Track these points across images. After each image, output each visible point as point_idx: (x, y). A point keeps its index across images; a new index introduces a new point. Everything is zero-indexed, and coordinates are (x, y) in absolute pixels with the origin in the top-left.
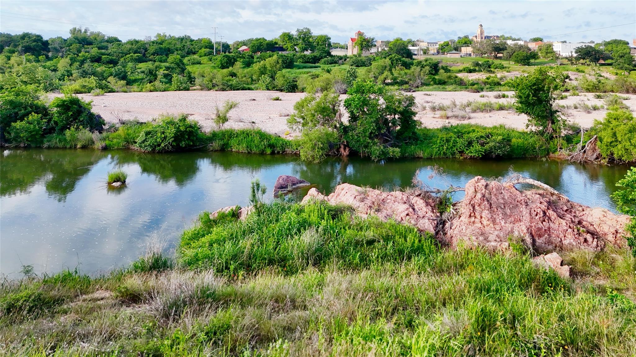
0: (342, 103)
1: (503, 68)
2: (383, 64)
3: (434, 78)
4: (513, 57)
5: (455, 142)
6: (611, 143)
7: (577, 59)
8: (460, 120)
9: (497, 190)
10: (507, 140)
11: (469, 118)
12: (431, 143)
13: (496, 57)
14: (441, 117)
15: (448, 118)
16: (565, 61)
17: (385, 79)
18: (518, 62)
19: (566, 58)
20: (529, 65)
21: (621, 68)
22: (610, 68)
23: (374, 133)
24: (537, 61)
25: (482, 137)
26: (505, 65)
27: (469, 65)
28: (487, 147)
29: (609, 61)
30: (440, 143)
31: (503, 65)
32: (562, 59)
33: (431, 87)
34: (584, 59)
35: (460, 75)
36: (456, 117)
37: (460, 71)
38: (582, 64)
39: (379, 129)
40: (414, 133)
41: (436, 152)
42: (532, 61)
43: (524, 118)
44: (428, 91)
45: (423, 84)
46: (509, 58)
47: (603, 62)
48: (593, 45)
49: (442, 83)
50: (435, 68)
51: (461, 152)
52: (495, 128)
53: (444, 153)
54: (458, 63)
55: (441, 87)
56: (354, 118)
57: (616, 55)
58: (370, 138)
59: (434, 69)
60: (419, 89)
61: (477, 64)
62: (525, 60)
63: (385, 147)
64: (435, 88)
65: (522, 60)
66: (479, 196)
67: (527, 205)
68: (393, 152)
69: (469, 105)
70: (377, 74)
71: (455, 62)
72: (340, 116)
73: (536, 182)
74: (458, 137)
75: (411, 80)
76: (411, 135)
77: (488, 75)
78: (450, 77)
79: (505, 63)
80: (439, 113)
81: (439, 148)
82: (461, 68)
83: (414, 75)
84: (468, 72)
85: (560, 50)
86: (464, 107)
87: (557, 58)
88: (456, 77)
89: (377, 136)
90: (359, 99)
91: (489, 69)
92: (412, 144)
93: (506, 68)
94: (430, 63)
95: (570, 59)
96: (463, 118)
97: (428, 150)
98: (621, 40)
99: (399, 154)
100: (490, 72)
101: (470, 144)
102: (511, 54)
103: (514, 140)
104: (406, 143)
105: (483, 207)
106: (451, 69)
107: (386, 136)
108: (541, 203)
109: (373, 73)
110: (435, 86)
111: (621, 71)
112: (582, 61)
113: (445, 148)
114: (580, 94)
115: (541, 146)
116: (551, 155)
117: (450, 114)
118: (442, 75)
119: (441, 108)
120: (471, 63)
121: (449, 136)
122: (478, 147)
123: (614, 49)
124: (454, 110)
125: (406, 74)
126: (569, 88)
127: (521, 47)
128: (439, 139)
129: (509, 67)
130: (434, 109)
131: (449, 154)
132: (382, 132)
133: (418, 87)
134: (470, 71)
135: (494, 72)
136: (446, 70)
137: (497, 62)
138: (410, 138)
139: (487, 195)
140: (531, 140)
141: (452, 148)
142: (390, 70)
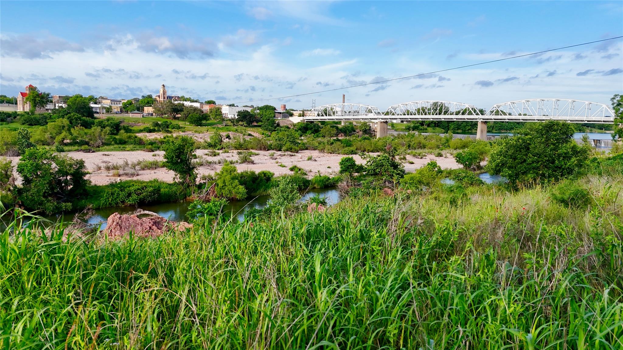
0: (15, 169)
1: (179, 128)
2: (60, 124)
3: (115, 138)
4: (188, 118)
5: (118, 194)
6: (223, 187)
7: (238, 121)
8: (130, 177)
9: (126, 219)
10: (157, 190)
11: (138, 175)
12: (99, 196)
13: (175, 118)
14: (114, 175)
15: (119, 176)
16: (229, 123)
17: (64, 139)
18: (192, 123)
19: (230, 120)
20: (201, 126)
21: (267, 129)
22: (260, 129)
23: (48, 192)
24: (208, 122)
25: (138, 189)
26: (181, 126)
27: (149, 125)
28: (141, 196)
29: (260, 124)
30: (106, 196)
31: (179, 126)
32: (226, 121)
33: (112, 147)
34: (242, 121)
35: (140, 135)
36: (127, 174)
37: (141, 131)
38: (241, 125)
39: (52, 189)
40: (85, 190)
41: (103, 204)
42: (204, 122)
43: (172, 173)
44: (108, 150)
45: (104, 144)
46: (184, 119)
47: (255, 124)
48: (249, 110)
49: (122, 142)
50: (117, 127)
51: (123, 202)
52: (151, 182)
53: (109, 203)
54: (139, 123)
55: (122, 146)
56: (27, 181)
57: (265, 118)
58: (44, 196)
59: (115, 128)
60: (100, 149)
61: (157, 125)
62: (198, 121)
63: (58, 203)
64: (116, 148)
65: (195, 121)
66: (115, 223)
67: (142, 224)
68: (66, 206)
69: (139, 163)
70: (54, 134)
71: (137, 121)
72: (14, 180)
73: (150, 212)
74: (121, 191)
75: (91, 140)
76: (82, 191)
77: (165, 135)
78: (130, 137)
79: (181, 124)
80: (112, 172)
81: (105, 200)
82: (142, 128)
83: (94, 135)
84: (148, 132)
85: (228, 112)
86: (134, 166)
87: (223, 120)
88: (136, 137)
89: (50, 195)
90: (32, 165)
91: (167, 129)
92: (82, 199)
93: (182, 128)
94: (111, 123)
95: (232, 120)
96: (133, 175)
97: (96, 203)
98: (270, 106)
99: (71, 208)
100: (168, 132)
101: (129, 195)
102: (187, 115)
103: (162, 190)
104: (78, 199)
105: (116, 229)
106: (132, 128)
107: (60, 194)
108: (150, 223)
109: (49, 133)
110: (116, 146)
111: (266, 132)
112: (241, 123)
113: (110, 199)
114: (229, 151)
115: (181, 192)
116: (188, 198)
117: (121, 172)
118: (123, 135)
119: (115, 168)
120: (151, 123)
121: (114, 190)
122: (134, 196)
123: (264, 113)
124: (126, 168)
125: (86, 134)
126: (224, 146)
127: (195, 109)
128: (106, 193)
129: (185, 128)
130: (108, 168)
131: (113, 204)
132: (55, 191)
133: (98, 147)
134: (150, 131)
135: (171, 132)
136: (127, 130)
137: (175, 122)
138: (81, 194)
139: (120, 223)
140: (174, 188)
141: (116, 199)
142: (69, 130)
